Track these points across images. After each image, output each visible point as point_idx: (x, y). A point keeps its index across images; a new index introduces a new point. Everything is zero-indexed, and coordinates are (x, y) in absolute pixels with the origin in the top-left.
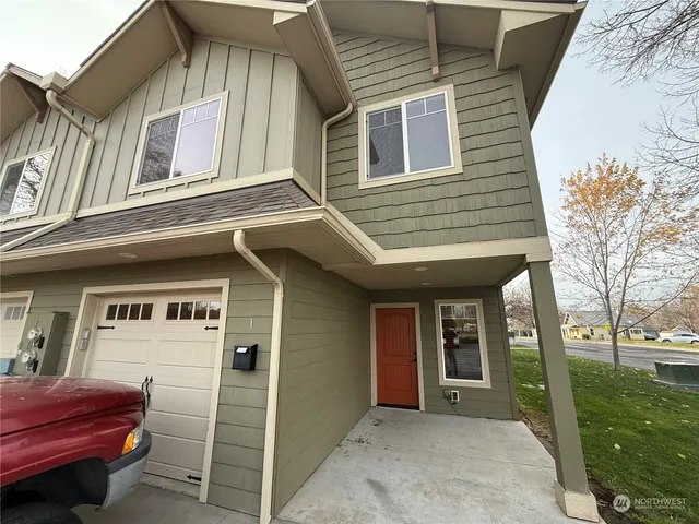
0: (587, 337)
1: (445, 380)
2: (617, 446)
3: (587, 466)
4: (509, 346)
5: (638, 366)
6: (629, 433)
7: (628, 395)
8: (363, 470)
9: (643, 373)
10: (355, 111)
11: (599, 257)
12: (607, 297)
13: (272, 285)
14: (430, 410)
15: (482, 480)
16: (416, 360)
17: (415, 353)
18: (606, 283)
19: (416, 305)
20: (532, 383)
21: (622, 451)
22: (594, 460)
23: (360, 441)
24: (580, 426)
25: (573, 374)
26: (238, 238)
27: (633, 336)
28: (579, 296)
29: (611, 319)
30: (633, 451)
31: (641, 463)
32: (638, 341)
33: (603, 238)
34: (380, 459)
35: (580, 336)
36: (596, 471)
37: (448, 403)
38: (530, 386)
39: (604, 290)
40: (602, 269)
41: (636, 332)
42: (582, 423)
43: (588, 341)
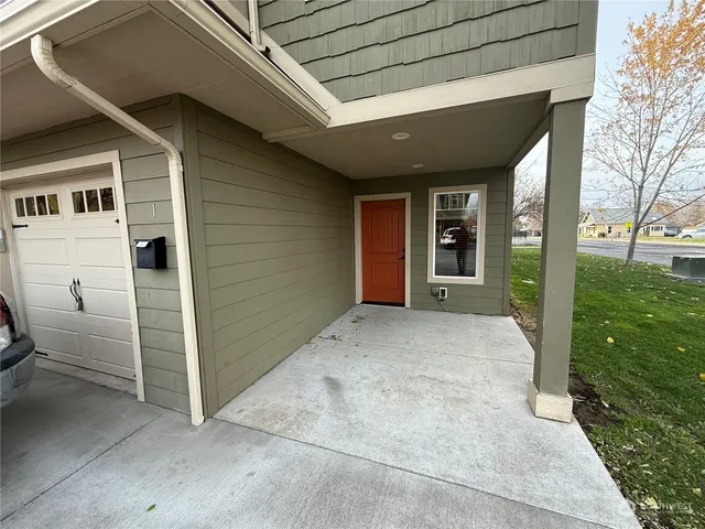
0: (604, 235)
1: (433, 278)
2: (610, 340)
3: (571, 361)
4: (511, 245)
5: (651, 261)
6: (627, 326)
7: (634, 289)
8: (324, 367)
9: (655, 267)
11: (645, 139)
12: (641, 187)
14: (416, 306)
15: (449, 376)
16: (404, 258)
17: (404, 250)
18: (644, 171)
19: (407, 196)
20: (533, 279)
21: (615, 344)
22: (580, 355)
23: (333, 337)
24: (575, 320)
25: (580, 269)
27: (651, 233)
28: (608, 187)
29: (638, 212)
30: (626, 345)
31: (633, 357)
32: (657, 238)
33: (658, 113)
34: (347, 356)
35: (596, 235)
36: (582, 366)
37: (436, 300)
38: (531, 282)
39: (639, 179)
40: (644, 154)
41: (657, 229)
42: (577, 317)
43: (602, 239)
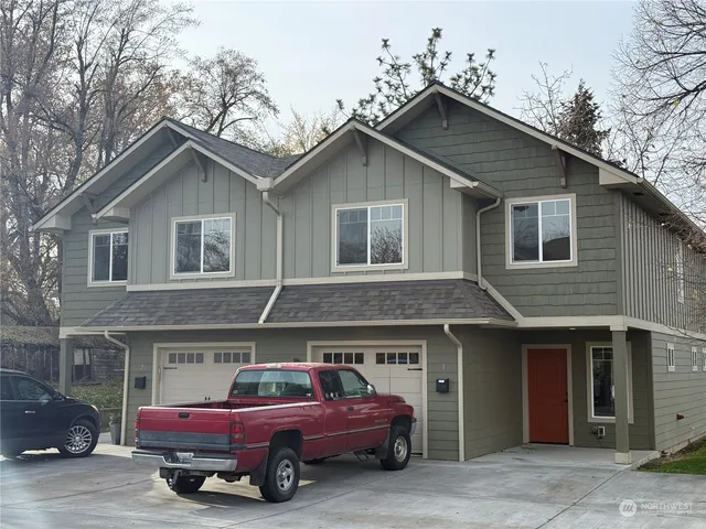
1: (594, 418)
10: (502, 202)
13: (456, 346)
14: (577, 444)
16: (567, 400)
17: (566, 394)
19: (568, 347)
26: (446, 327)
37: (596, 438)
